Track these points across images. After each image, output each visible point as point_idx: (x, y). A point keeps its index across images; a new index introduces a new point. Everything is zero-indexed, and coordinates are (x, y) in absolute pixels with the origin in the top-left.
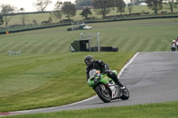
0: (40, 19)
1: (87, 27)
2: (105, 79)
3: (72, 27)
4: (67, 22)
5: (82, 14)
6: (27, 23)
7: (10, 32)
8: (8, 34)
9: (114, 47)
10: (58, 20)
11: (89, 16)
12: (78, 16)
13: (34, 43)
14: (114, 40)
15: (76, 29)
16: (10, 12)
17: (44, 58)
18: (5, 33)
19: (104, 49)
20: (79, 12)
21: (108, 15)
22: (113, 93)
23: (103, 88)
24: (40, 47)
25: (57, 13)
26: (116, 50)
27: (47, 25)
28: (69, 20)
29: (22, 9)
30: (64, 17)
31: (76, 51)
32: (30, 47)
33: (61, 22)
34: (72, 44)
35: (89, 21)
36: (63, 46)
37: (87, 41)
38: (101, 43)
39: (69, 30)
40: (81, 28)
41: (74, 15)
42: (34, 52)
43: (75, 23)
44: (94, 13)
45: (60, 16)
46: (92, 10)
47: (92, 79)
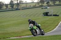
0: (32, 5)
1: (48, 8)
2: (35, 27)
3: (43, 8)
4: (41, 6)
5: (47, 3)
6: (28, 6)
7: (22, 9)
8: (21, 10)
9: (57, 14)
10: (38, 5)
11: (49, 4)
12: (45, 4)
13: (30, 13)
14: (57, 12)
15: (45, 8)
16: (22, 3)
17: (33, 18)
18: (20, 10)
19: (54, 15)
20: (45, 3)
21: (55, 4)
22: (38, 33)
23: (34, 31)
24: (32, 14)
25: (38, 3)
26: (58, 16)
27: (35, 7)
28: (42, 5)
29: (26, 2)
30: (40, 4)
31: (44, 16)
32: (29, 14)
33: (39, 6)
34: (43, 14)
35: (49, 6)
36: (40, 14)
37: (48, 13)
38: (53, 13)
39: (42, 9)
40: (46, 8)
41: (44, 3)
42: (30, 16)
43: (44, 6)
44: (51, 3)
45: (39, 4)
46: (50, 2)
47: (30, 27)
